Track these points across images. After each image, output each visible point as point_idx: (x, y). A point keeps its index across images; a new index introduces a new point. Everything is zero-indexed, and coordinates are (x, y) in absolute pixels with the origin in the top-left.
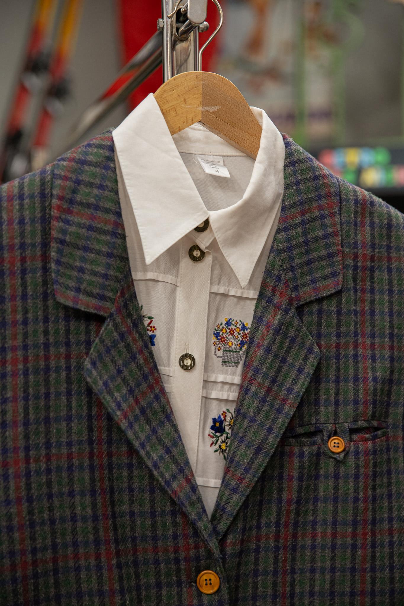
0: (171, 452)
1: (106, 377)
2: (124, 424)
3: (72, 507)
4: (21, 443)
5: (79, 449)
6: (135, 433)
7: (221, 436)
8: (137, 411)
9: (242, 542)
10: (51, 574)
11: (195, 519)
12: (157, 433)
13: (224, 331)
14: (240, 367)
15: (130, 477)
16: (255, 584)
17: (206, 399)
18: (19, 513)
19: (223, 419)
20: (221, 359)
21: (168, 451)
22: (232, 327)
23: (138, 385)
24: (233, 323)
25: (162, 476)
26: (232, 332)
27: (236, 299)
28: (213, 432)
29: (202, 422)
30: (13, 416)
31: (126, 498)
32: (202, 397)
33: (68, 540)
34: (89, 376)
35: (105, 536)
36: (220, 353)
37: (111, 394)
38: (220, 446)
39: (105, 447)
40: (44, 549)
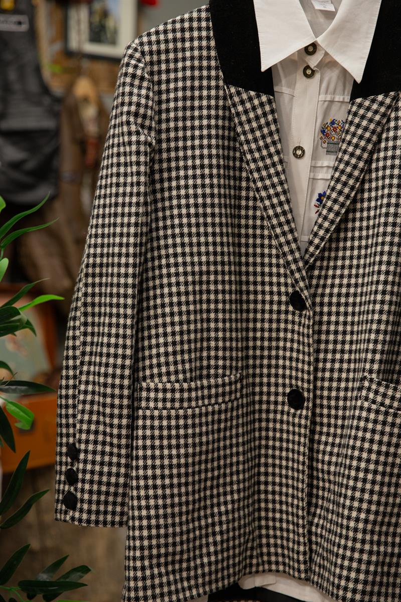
13: (329, 128)
17: (313, 179)
20: (326, 150)
22: (336, 125)
24: (336, 122)
26: (335, 129)
27: (339, 104)
29: (309, 195)
32: (310, 178)
36: (325, 145)
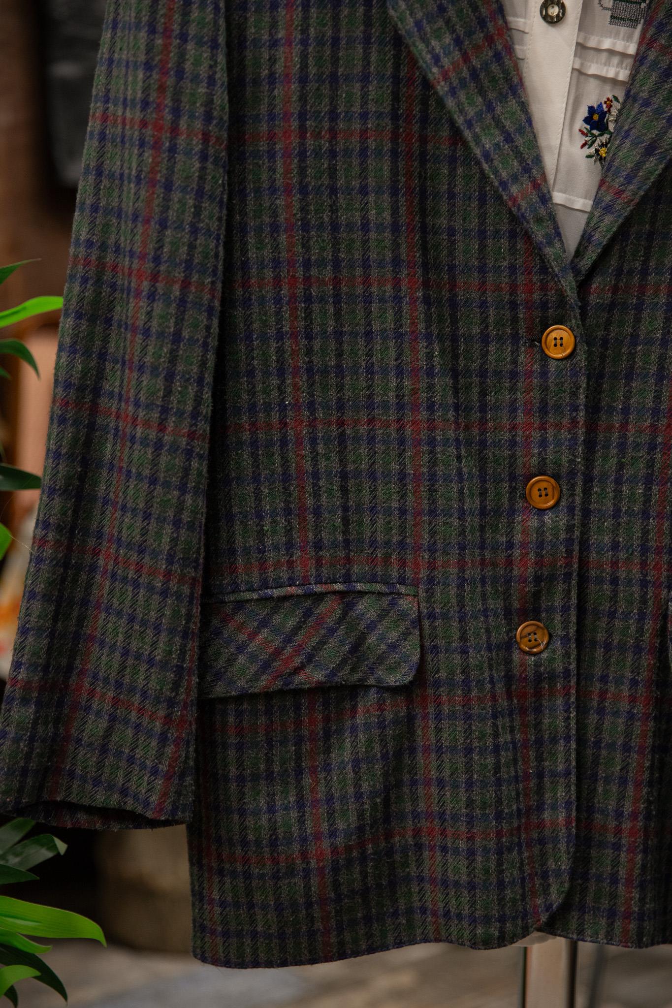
0: (512, 141)
1: (420, 15)
2: (442, 88)
3: (364, 209)
4: (295, 108)
5: (378, 125)
6: (459, 104)
7: (601, 135)
8: (465, 73)
9: (615, 289)
10: (331, 300)
11: (541, 243)
12: (493, 110)
14: (640, 27)
15: (452, 176)
16: (632, 355)
17: (579, 74)
18: (288, 207)
19: (606, 109)
20: (609, 13)
21: (509, 139)
23: (470, 34)
25: (496, 173)
28: (588, 127)
29: (570, 108)
30: (285, 67)
31: (444, 207)
32: (573, 69)
33: (356, 256)
34: (393, 8)
35: (408, 256)
37: (425, 40)
38: (597, 151)
39: (416, 128)
40: (322, 263)
